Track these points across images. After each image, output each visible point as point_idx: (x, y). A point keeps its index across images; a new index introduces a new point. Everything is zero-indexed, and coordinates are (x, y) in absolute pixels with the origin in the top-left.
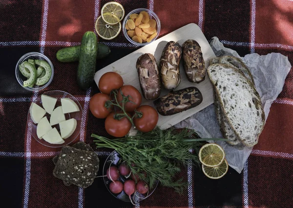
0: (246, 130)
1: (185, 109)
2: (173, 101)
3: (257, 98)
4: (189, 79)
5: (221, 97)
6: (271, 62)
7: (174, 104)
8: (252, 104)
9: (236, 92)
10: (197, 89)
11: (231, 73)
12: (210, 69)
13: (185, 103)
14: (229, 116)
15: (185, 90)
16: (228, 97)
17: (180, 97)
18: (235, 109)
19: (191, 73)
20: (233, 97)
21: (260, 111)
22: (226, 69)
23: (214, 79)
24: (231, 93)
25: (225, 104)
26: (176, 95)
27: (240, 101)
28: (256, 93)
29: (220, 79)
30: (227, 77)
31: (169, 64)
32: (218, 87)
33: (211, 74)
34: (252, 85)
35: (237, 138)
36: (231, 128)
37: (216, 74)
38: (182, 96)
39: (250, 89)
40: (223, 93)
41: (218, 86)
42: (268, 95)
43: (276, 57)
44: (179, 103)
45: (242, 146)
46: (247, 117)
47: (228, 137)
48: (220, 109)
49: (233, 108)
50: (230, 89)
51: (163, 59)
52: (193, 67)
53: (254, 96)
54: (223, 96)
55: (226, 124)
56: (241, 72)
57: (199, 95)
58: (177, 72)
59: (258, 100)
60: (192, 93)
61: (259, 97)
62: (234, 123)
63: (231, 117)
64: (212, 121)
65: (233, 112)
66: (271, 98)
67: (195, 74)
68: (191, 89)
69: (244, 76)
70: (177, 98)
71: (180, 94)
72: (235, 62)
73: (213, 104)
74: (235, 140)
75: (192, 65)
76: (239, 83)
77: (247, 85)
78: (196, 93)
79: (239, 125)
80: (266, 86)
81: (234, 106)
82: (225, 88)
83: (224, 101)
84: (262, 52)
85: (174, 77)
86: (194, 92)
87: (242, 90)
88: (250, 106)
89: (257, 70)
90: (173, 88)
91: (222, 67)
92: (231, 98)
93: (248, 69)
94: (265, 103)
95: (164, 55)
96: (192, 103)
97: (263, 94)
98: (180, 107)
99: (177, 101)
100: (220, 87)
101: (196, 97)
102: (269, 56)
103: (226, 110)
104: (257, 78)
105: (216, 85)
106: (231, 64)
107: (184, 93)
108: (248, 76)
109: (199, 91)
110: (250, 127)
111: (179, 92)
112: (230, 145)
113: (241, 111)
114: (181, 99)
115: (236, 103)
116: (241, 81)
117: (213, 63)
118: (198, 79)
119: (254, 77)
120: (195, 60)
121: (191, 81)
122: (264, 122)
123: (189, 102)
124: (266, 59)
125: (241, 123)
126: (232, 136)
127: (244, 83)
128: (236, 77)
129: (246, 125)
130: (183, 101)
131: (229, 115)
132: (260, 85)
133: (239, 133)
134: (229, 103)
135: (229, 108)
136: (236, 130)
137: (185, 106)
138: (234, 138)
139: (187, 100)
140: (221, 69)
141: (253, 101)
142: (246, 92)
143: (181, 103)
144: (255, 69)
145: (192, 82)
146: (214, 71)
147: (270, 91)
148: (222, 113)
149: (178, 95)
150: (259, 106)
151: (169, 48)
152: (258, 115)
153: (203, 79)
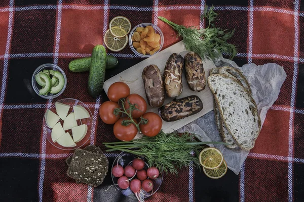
0: (243, 135)
1: (187, 116)
2: (176, 109)
3: (254, 106)
4: (191, 88)
5: (220, 104)
6: (267, 72)
7: (176, 111)
8: (249, 111)
9: (234, 100)
10: (198, 98)
11: (229, 83)
12: (210, 79)
13: (187, 111)
14: (227, 122)
15: (187, 98)
16: (227, 105)
17: (182, 105)
18: (233, 116)
19: (192, 83)
20: (231, 105)
21: (256, 117)
22: (225, 79)
23: (214, 88)
24: (230, 100)
25: (224, 111)
26: (179, 103)
27: (237, 108)
28: (253, 101)
29: (220, 88)
30: (226, 86)
31: (172, 75)
32: (217, 96)
33: (211, 84)
34: (249, 93)
35: (235, 142)
36: (229, 133)
37: (215, 84)
38: (184, 104)
39: (247, 98)
40: (222, 101)
41: (218, 95)
42: (264, 103)
43: (272, 67)
44: (181, 111)
45: (239, 149)
46: (244, 123)
47: (227, 141)
48: (219, 115)
49: (231, 115)
50: (229, 98)
51: (167, 70)
52: (194, 77)
53: (251, 103)
54: (222, 103)
55: (224, 129)
56: (239, 82)
57: (200, 104)
58: (179, 82)
59: (255, 107)
60: (193, 101)
61: (255, 104)
62: (232, 129)
63: (229, 123)
64: (212, 126)
65: (232, 119)
66: (267, 105)
67: (196, 84)
68: (192, 97)
69: (242, 85)
70: (179, 106)
71: (182, 102)
72: (233, 72)
73: (213, 110)
74: (233, 144)
75: (193, 76)
76: (237, 92)
77: (245, 93)
78: (197, 102)
79: (237, 130)
80: (262, 94)
81: (232, 113)
82: (223, 96)
83: (223, 108)
84: (259, 62)
85: (177, 87)
86: (196, 100)
87: (240, 99)
88: (247, 113)
89: (254, 79)
90: (176, 97)
91: (221, 77)
92: (230, 105)
93: (245, 79)
94: (261, 110)
95: (168, 66)
96: (194, 110)
97: (260, 101)
98: (182, 114)
99: (179, 109)
100: (219, 95)
101: (197, 105)
102: (266, 65)
103: (225, 117)
104: (254, 86)
105: (216, 93)
106: (229, 74)
107: (186, 101)
108: (245, 85)
109: (200, 100)
110: (246, 132)
111: (181, 100)
112: (228, 149)
113: (239, 117)
114: (183, 107)
115: (234, 110)
116: (239, 90)
117: (213, 73)
118: (199, 88)
119: (251, 86)
120: (196, 71)
121: (192, 89)
122: (260, 127)
123: (191, 110)
124: (263, 68)
125: (239, 128)
126: (230, 141)
127: (241, 91)
128: (235, 87)
129: (243, 130)
130: (184, 108)
131: (227, 121)
132: (257, 93)
133: (236, 137)
134: (228, 110)
135: (228, 114)
136: (234, 135)
137: (187, 113)
138: (232, 142)
139: (189, 108)
140: (220, 79)
141: (250, 108)
142: (244, 100)
143: (183, 111)
144: (252, 78)
145: (194, 90)
146: (213, 81)
147: (266, 98)
148: (221, 119)
149: (181, 104)
150: (256, 113)
151: (172, 60)
152: (254, 121)
153: (204, 88)
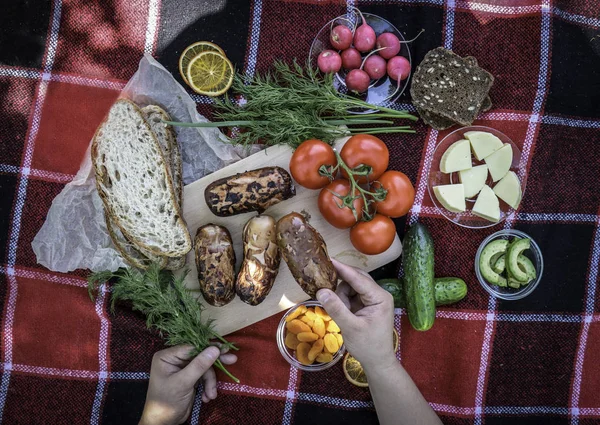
0: (130, 130)
1: (238, 176)
2: (260, 191)
3: (102, 186)
4: (226, 232)
5: (170, 194)
6: (70, 254)
7: (260, 186)
8: (112, 176)
9: (141, 201)
10: (214, 211)
11: (148, 237)
12: (186, 248)
13: (237, 185)
14: (159, 158)
15: (236, 212)
16: (157, 192)
17: (248, 198)
18: (146, 169)
19: (223, 243)
20: (147, 192)
21: (100, 163)
22: (156, 244)
23: (180, 229)
24: (150, 201)
25: (163, 181)
26: (254, 202)
27: (136, 184)
28: (103, 195)
29: (168, 227)
30: (157, 230)
31: (263, 262)
32: (174, 212)
33: (185, 238)
34: (109, 214)
35: (146, 117)
36: (156, 136)
37: (176, 237)
38: (243, 200)
39: (115, 204)
40: (165, 200)
41: (174, 214)
42: (81, 193)
43: (58, 264)
44: (250, 187)
45: (140, 103)
46: (125, 153)
47: (163, 119)
48: (173, 172)
49: (150, 173)
50: (151, 207)
51: (272, 272)
52: (218, 254)
53: (108, 192)
54: (166, 197)
55: (166, 144)
56: (128, 239)
57: (209, 196)
58: (249, 246)
59: (101, 184)
60: (224, 204)
61: (100, 189)
62: (148, 145)
63: (155, 156)
64: (190, 153)
65: (149, 164)
66: (76, 187)
67: (214, 240)
68: (224, 213)
69: (123, 231)
70: (253, 197)
71: (246, 203)
72: (138, 258)
73: (185, 185)
74: (150, 113)
75: (219, 257)
76: (133, 218)
77: (118, 213)
78: (216, 202)
79: (141, 141)
80: (83, 211)
81: (148, 175)
82: (162, 211)
83: (165, 187)
85: (255, 237)
86: (219, 206)
87: (129, 203)
88: (117, 173)
89: (97, 242)
90: (258, 216)
91: (163, 249)
92: (151, 191)
93: (115, 242)
94: (89, 179)
95: (269, 280)
96: (224, 186)
97: (90, 196)
98: (249, 180)
99: (254, 190)
100: (169, 213)
101: (217, 196)
102: (70, 267)
103: (163, 169)
104: (99, 228)
105: (176, 217)
106: (146, 254)
107: (238, 205)
108: (117, 230)
109: (210, 207)
110: (122, 135)
111: (248, 208)
112: (161, 106)
113: (134, 166)
114: (246, 194)
115: (143, 181)
116: (130, 221)
117: (179, 258)
118: (210, 231)
119: (103, 228)
120: (212, 266)
121: (224, 228)
122: (94, 143)
123: (230, 187)
124: (78, 262)
125: (136, 143)
126: (157, 121)
127: (125, 218)
128: (138, 229)
129: (128, 140)
130: (242, 191)
131: (159, 160)
132: (94, 214)
133: (143, 126)
134: (155, 183)
135: (156, 173)
136: (147, 131)
137: (238, 181)
138: (153, 117)
139: (233, 191)
140: (165, 246)
141: (110, 182)
142: (122, 199)
143: (246, 186)
144: (101, 243)
145: (221, 226)
146: (179, 244)
147: (76, 201)
148: (171, 165)
149: (249, 201)
150: (100, 172)
151: (259, 293)
152: (104, 156)
153: (199, 231)
